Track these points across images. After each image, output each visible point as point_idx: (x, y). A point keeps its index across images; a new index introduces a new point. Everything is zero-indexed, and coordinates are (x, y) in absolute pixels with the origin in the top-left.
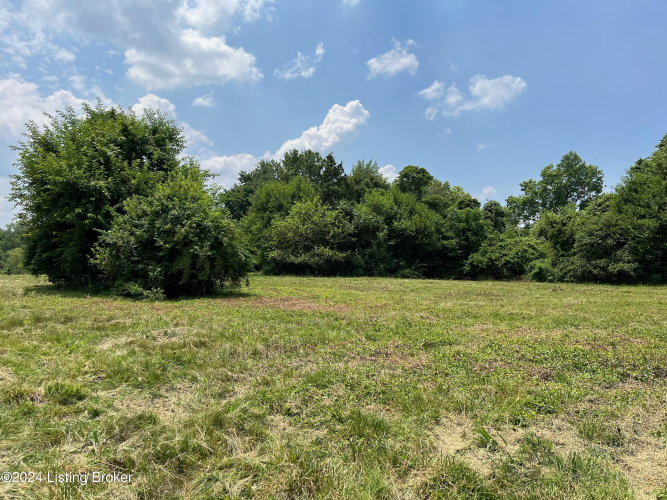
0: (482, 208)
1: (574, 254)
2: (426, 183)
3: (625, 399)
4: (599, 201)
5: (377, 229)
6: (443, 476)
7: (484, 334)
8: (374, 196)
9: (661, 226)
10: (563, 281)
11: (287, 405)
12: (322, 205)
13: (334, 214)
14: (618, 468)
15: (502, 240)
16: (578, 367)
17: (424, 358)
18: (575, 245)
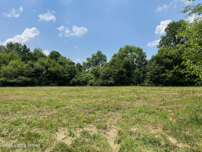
0: (76, 65)
1: (100, 78)
2: (59, 57)
3: (109, 117)
4: (106, 64)
5: (42, 71)
6: (56, 148)
7: (74, 102)
8: (41, 60)
9: (120, 71)
10: (97, 86)
11: (3, 133)
12: (22, 62)
13: (27, 65)
14: (105, 136)
15: (81, 75)
16: (98, 109)
17: (55, 111)
18: (100, 76)
